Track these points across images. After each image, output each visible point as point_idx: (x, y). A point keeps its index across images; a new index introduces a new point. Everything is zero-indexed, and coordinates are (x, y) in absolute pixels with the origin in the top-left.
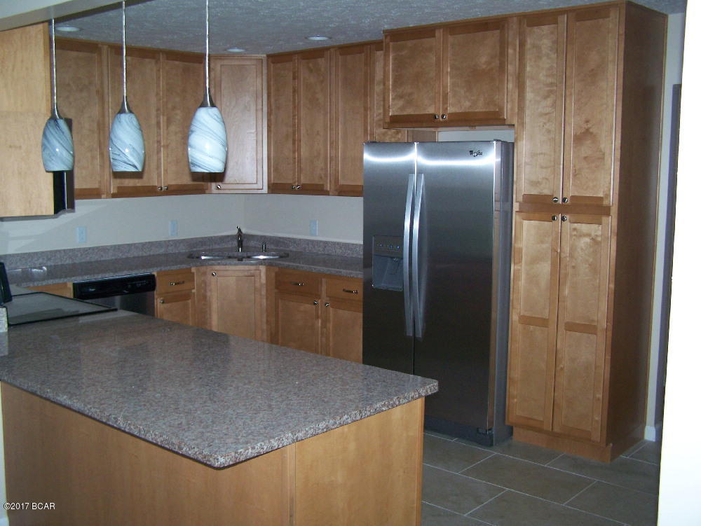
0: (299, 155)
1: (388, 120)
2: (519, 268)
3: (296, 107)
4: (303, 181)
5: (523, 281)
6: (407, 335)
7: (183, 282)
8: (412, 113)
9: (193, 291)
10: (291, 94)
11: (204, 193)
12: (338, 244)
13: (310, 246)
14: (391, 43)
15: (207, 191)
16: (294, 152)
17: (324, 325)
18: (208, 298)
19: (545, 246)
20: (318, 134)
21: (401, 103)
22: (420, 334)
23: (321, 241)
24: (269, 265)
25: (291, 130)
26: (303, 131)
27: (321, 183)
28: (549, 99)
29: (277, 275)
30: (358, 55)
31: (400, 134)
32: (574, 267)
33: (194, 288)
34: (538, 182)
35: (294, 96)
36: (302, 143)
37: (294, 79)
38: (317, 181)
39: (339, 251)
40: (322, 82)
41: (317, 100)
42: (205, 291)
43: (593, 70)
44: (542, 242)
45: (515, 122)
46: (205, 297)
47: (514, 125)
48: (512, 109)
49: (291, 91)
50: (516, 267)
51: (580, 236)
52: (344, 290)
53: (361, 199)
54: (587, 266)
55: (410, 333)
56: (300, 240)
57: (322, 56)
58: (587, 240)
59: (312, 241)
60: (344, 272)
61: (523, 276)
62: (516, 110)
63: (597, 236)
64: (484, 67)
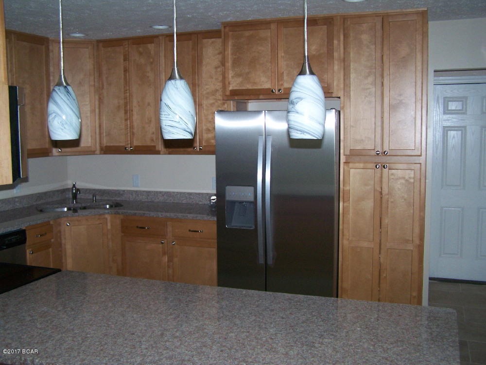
0: (132, 122)
1: (228, 93)
2: (348, 205)
3: (127, 82)
4: (136, 143)
5: (351, 215)
6: (260, 262)
7: (46, 234)
8: (251, 88)
9: (52, 240)
10: (123, 72)
11: (48, 156)
12: (160, 192)
13: (134, 195)
14: (231, 33)
15: (50, 154)
16: (126, 120)
17: (170, 260)
18: (63, 245)
19: (368, 188)
20: (149, 104)
21: (240, 80)
22: (270, 261)
23: (144, 191)
24: (115, 214)
25: (122, 102)
26: (135, 103)
27: (152, 145)
28: (369, 78)
29: (123, 221)
30: (186, 42)
31: (226, 105)
32: (392, 202)
33: (52, 238)
34: (362, 140)
35: (125, 75)
36: (135, 113)
37: (125, 60)
38: (149, 143)
39: (161, 199)
40: (152, 63)
41: (148, 77)
42: (61, 239)
43: (404, 57)
44: (366, 185)
45: (341, 94)
46: (60, 244)
47: (339, 98)
48: (338, 86)
49: (123, 70)
50: (345, 204)
51: (397, 179)
52: (190, 231)
53: (214, 156)
54: (403, 200)
55: (261, 261)
56: (124, 191)
57: (151, 42)
58: (403, 181)
59: (136, 192)
60: (180, 215)
61: (351, 211)
62: (342, 86)
63: (410, 178)
64: (314, 53)
